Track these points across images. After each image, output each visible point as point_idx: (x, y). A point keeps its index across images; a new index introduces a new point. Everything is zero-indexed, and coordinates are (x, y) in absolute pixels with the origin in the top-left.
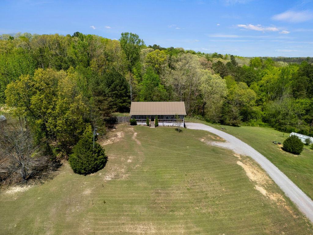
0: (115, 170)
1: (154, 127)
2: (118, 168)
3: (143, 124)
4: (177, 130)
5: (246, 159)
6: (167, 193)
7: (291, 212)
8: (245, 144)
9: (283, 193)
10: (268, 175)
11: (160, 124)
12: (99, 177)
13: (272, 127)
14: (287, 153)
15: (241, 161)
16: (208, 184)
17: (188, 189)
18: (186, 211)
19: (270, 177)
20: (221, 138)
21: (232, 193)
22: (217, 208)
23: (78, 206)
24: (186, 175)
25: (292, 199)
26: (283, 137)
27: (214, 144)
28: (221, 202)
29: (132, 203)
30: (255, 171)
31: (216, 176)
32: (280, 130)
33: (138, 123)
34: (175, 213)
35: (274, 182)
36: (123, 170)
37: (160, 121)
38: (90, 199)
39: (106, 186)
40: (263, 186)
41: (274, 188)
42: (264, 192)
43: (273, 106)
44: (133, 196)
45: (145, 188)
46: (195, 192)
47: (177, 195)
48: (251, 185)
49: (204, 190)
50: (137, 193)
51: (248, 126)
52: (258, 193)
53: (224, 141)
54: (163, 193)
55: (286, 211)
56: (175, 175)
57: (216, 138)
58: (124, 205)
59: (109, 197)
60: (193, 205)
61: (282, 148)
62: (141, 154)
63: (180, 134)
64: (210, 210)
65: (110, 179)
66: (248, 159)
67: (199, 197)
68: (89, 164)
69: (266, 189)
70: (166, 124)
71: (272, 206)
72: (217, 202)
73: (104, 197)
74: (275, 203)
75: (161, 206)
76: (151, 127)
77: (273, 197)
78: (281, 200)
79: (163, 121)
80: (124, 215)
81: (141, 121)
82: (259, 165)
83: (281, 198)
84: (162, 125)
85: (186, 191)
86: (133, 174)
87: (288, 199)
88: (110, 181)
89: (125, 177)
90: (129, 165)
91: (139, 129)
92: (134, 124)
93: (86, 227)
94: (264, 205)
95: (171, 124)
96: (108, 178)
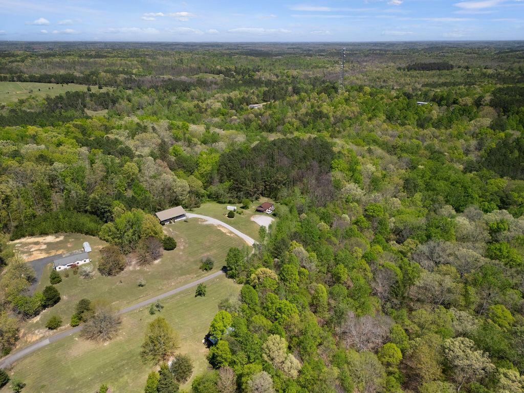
0: (181, 245)
3: (168, 223)
4: (185, 221)
5: (219, 225)
8: (215, 219)
9: (234, 233)
10: (228, 229)
11: (176, 221)
12: (179, 248)
14: (230, 218)
15: (218, 227)
16: (213, 238)
17: (209, 241)
21: (221, 238)
22: (220, 243)
23: (183, 257)
26: (224, 209)
27: (205, 223)
29: (197, 250)
30: (224, 229)
31: (214, 235)
33: (166, 224)
34: (211, 248)
36: (184, 244)
38: (184, 254)
40: (228, 233)
41: (231, 232)
42: (229, 235)
43: (213, 188)
47: (208, 244)
48: (225, 234)
53: (207, 221)
54: (204, 245)
61: (227, 216)
63: (188, 223)
67: (214, 242)
70: (178, 220)
73: (188, 252)
74: (233, 237)
77: (232, 235)
78: (234, 235)
79: (176, 219)
81: (166, 222)
82: (224, 227)
86: (189, 244)
88: (184, 249)
89: (187, 245)
90: (184, 241)
91: (168, 226)
92: (163, 225)
93: (192, 260)
94: (231, 238)
95: (180, 219)
96: (182, 248)
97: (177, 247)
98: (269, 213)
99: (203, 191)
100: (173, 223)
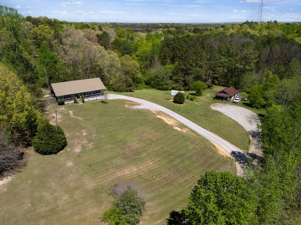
0: (79, 143)
1: (82, 103)
2: (79, 141)
3: (70, 102)
4: (103, 102)
5: (160, 113)
6: (128, 147)
7: (195, 136)
8: (153, 103)
9: (188, 127)
10: (176, 120)
11: (86, 100)
12: (69, 152)
13: (154, 88)
14: (177, 104)
15: (158, 115)
16: (149, 134)
17: (139, 140)
18: (146, 153)
19: (177, 121)
20: (136, 102)
21: (164, 135)
22: (161, 145)
23: (70, 175)
24: (132, 132)
25: (193, 130)
26: (166, 94)
27: (136, 107)
28: (162, 141)
29: (110, 159)
30: (169, 119)
31: (150, 128)
32: (160, 89)
33: (66, 103)
34: (141, 156)
35: (181, 123)
36: (85, 142)
37: (85, 97)
38: (75, 168)
39: (81, 155)
40: (177, 126)
41: (182, 126)
42: (179, 129)
44: (108, 155)
45: (112, 148)
46: (144, 140)
47: (136, 145)
48: (171, 127)
49: (149, 138)
50: (109, 153)
51: (137, 89)
52: (177, 131)
53: (140, 104)
54: (126, 147)
55: (193, 136)
56: (126, 134)
57: (132, 103)
58: (105, 162)
59: (90, 162)
60: (147, 148)
61: (173, 102)
62: (90, 127)
63: (107, 105)
64: (159, 148)
65: (80, 151)
66: (161, 113)
67: (148, 142)
68: (59, 144)
69: (179, 128)
70: (91, 99)
71: (186, 135)
72: (160, 142)
73: (86, 163)
74: (187, 134)
75: (130, 155)
76: (79, 104)
77: (185, 131)
78: (188, 131)
79: (88, 97)
80: (110, 168)
81: (68, 100)
82: (168, 115)
83: (188, 130)
84: (87, 100)
85: (139, 141)
86: (95, 142)
87: (191, 130)
88: (81, 152)
89: (90, 145)
90: (86, 137)
91: (70, 107)
92: (62, 104)
93: (90, 184)
94: (183, 136)
95: (95, 98)
96: (78, 150)
97: (67, 149)
98: (237, 101)
99: (139, 75)
100: (81, 103)
